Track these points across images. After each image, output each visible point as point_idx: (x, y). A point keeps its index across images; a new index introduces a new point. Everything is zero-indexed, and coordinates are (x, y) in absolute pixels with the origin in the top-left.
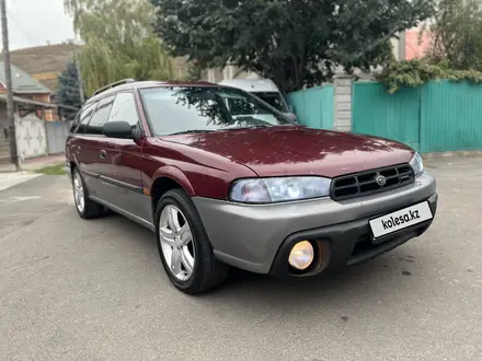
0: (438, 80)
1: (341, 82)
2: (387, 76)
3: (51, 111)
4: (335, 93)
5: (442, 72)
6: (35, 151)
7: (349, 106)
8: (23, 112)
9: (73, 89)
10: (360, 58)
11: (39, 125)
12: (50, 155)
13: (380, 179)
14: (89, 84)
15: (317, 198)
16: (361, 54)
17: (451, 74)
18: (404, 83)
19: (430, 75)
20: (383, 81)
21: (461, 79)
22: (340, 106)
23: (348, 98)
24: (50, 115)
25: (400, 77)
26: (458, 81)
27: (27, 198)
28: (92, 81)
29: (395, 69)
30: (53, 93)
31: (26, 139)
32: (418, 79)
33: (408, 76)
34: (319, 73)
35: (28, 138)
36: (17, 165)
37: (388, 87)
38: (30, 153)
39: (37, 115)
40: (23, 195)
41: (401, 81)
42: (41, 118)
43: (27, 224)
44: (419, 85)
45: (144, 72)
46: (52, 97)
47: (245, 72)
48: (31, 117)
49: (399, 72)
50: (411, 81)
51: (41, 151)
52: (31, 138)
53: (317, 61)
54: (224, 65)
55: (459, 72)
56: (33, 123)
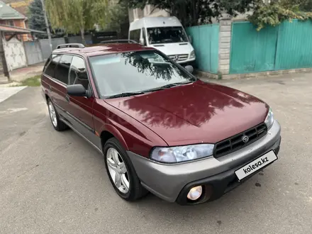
0: (291, 21)
1: (225, 22)
2: (256, 18)
3: (27, 35)
4: (220, 30)
5: (294, 14)
6: (19, 64)
7: (229, 40)
8: (8, 37)
9: (40, 16)
10: (238, 6)
11: (20, 45)
12: (29, 66)
13: (245, 138)
14: (51, 14)
15: (205, 157)
16: (239, 3)
17: (299, 15)
18: (268, 23)
19: (285, 16)
20: (253, 21)
21: (306, 19)
22: (223, 40)
23: (228, 34)
24: (27, 38)
25: (265, 19)
26: (304, 21)
27: (19, 110)
28: (53, 12)
29: (262, 12)
30: (26, 18)
31: (12, 56)
32: (277, 20)
33: (271, 18)
34: (210, 10)
35: (13, 55)
36: (9, 77)
37: (256, 26)
38: (16, 65)
39: (17, 38)
40: (16, 107)
41: (266, 22)
42: (20, 40)
43: (21, 134)
44: (277, 25)
45: (88, 4)
46: (26, 21)
47: (158, 9)
48: (14, 40)
49: (265, 16)
50: (272, 22)
51: (23, 64)
52: (15, 55)
53: (209, 4)
54: (144, 5)
55: (306, 13)
56: (16, 45)
